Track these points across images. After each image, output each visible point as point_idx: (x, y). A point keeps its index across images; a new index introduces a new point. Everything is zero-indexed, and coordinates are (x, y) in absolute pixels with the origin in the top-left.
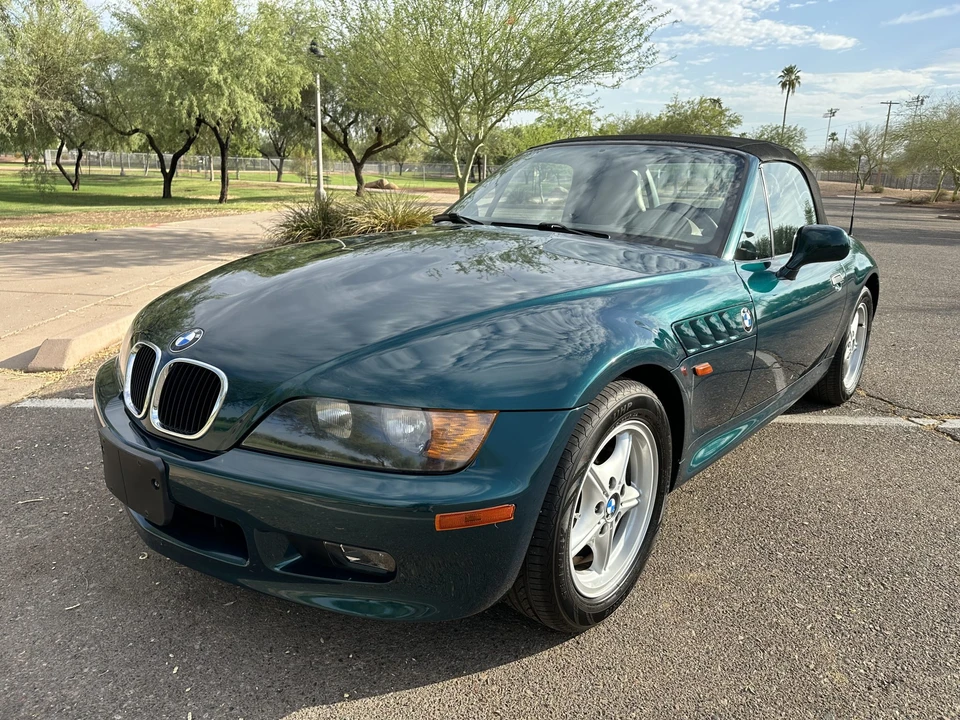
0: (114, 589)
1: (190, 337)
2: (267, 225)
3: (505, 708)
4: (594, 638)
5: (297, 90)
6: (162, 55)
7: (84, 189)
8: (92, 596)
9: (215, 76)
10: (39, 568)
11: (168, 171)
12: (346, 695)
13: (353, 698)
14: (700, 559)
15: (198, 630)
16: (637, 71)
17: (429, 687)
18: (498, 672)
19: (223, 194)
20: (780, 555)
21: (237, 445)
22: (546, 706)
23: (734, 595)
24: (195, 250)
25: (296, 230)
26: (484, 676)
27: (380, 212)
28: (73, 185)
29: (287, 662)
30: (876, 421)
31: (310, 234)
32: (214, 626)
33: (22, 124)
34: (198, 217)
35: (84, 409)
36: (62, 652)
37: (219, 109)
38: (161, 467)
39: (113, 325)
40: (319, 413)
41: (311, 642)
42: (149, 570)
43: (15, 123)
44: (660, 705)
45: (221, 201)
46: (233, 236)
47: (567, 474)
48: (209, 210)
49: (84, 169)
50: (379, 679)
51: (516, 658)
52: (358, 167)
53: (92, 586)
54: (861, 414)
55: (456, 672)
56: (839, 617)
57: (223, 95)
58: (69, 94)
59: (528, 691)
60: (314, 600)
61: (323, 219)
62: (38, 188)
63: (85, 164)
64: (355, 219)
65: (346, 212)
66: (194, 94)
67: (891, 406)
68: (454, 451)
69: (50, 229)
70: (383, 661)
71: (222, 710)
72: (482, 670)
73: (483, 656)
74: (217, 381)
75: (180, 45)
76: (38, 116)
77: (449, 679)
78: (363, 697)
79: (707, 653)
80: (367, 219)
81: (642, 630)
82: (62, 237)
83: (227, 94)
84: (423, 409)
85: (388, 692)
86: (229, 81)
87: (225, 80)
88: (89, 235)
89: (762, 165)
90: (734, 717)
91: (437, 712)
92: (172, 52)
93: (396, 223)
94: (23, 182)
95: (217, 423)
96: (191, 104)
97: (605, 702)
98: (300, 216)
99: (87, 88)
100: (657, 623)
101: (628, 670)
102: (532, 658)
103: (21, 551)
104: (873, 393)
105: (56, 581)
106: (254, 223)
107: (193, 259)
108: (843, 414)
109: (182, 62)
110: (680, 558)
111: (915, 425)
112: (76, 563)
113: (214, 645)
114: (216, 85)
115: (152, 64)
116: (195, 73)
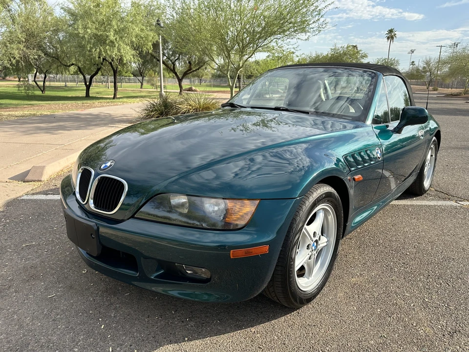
0: (71, 287)
1: (108, 164)
2: (137, 110)
3: (264, 345)
4: (306, 310)
5: (150, 44)
6: (85, 28)
7: (47, 93)
8: (61, 291)
9: (112, 38)
10: (34, 277)
11: (88, 84)
12: (186, 339)
13: (189, 340)
14: (357, 271)
15: (113, 307)
16: (317, 32)
17: (226, 335)
18: (260, 328)
19: (115, 95)
20: (396, 270)
21: (133, 217)
22: (284, 344)
23: (374, 289)
24: (103, 122)
25: (151, 112)
26: (253, 329)
27: (192, 103)
28: (42, 91)
29: (157, 323)
30: (440, 203)
31: (158, 114)
32: (120, 305)
33: (18, 62)
34: (103, 106)
35: (53, 200)
36: (47, 318)
37: (114, 53)
38: (95, 228)
39: (65, 159)
40: (172, 201)
41: (168, 313)
42: (88, 278)
43: (14, 62)
44: (341, 344)
45: (114, 98)
46: (120, 115)
47: (294, 230)
48: (108, 102)
49: (47, 84)
50: (202, 331)
51: (268, 320)
52: (180, 81)
53: (60, 286)
54: (433, 200)
55: (240, 328)
56: (427, 300)
57: (115, 46)
58: (40, 47)
59: (275, 337)
60: (170, 292)
61: (165, 106)
62: (26, 93)
63: (48, 81)
64: (180, 106)
65: (175, 103)
66: (101, 46)
67: (447, 196)
68: (238, 219)
69: (32, 113)
70: (203, 322)
71: (126, 346)
72: (252, 326)
73: (252, 320)
74: (122, 185)
75: (94, 23)
76: (25, 58)
77: (236, 331)
78: (195, 339)
79: (362, 318)
80: (186, 106)
81: (330, 307)
82: (38, 116)
83: (117, 45)
84: (223, 199)
85: (207, 338)
86: (118, 39)
87: (116, 39)
88: (51, 115)
89: (384, 77)
90: (377, 349)
91: (231, 347)
92: (90, 26)
93: (200, 108)
94: (19, 90)
95: (122, 206)
97: (313, 342)
98: (153, 105)
99: (48, 44)
100: (337, 303)
101: (324, 326)
102: (276, 321)
103: (25, 269)
104: (438, 189)
105: (43, 283)
106: (131, 108)
107: (103, 126)
108: (423, 200)
109: (94, 31)
110: (347, 271)
111: (460, 205)
112: (53, 274)
113: (121, 315)
114: (112, 42)
115: (81, 32)
116: (101, 35)
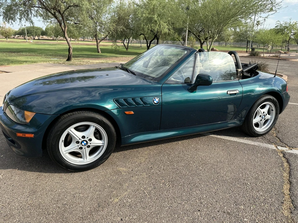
4: (76, 174)
7: (129, 50)
9: (156, 19)
11: (148, 45)
18: (48, 174)
21: (5, 113)
26: (44, 174)
28: (127, 49)
29: (17, 161)
37: (156, 28)
43: (111, 33)
49: (129, 44)
50: (27, 168)
52: (202, 44)
57: (157, 24)
63: (130, 43)
66: (150, 24)
67: (278, 141)
70: (32, 165)
73: (50, 171)
75: (148, 10)
76: (117, 31)
83: (158, 23)
86: (159, 20)
92: (145, 12)
94: (112, 48)
96: (149, 27)
108: (252, 140)
109: (147, 15)
111: (275, 149)
114: (156, 21)
115: (139, 16)
116: (150, 18)
